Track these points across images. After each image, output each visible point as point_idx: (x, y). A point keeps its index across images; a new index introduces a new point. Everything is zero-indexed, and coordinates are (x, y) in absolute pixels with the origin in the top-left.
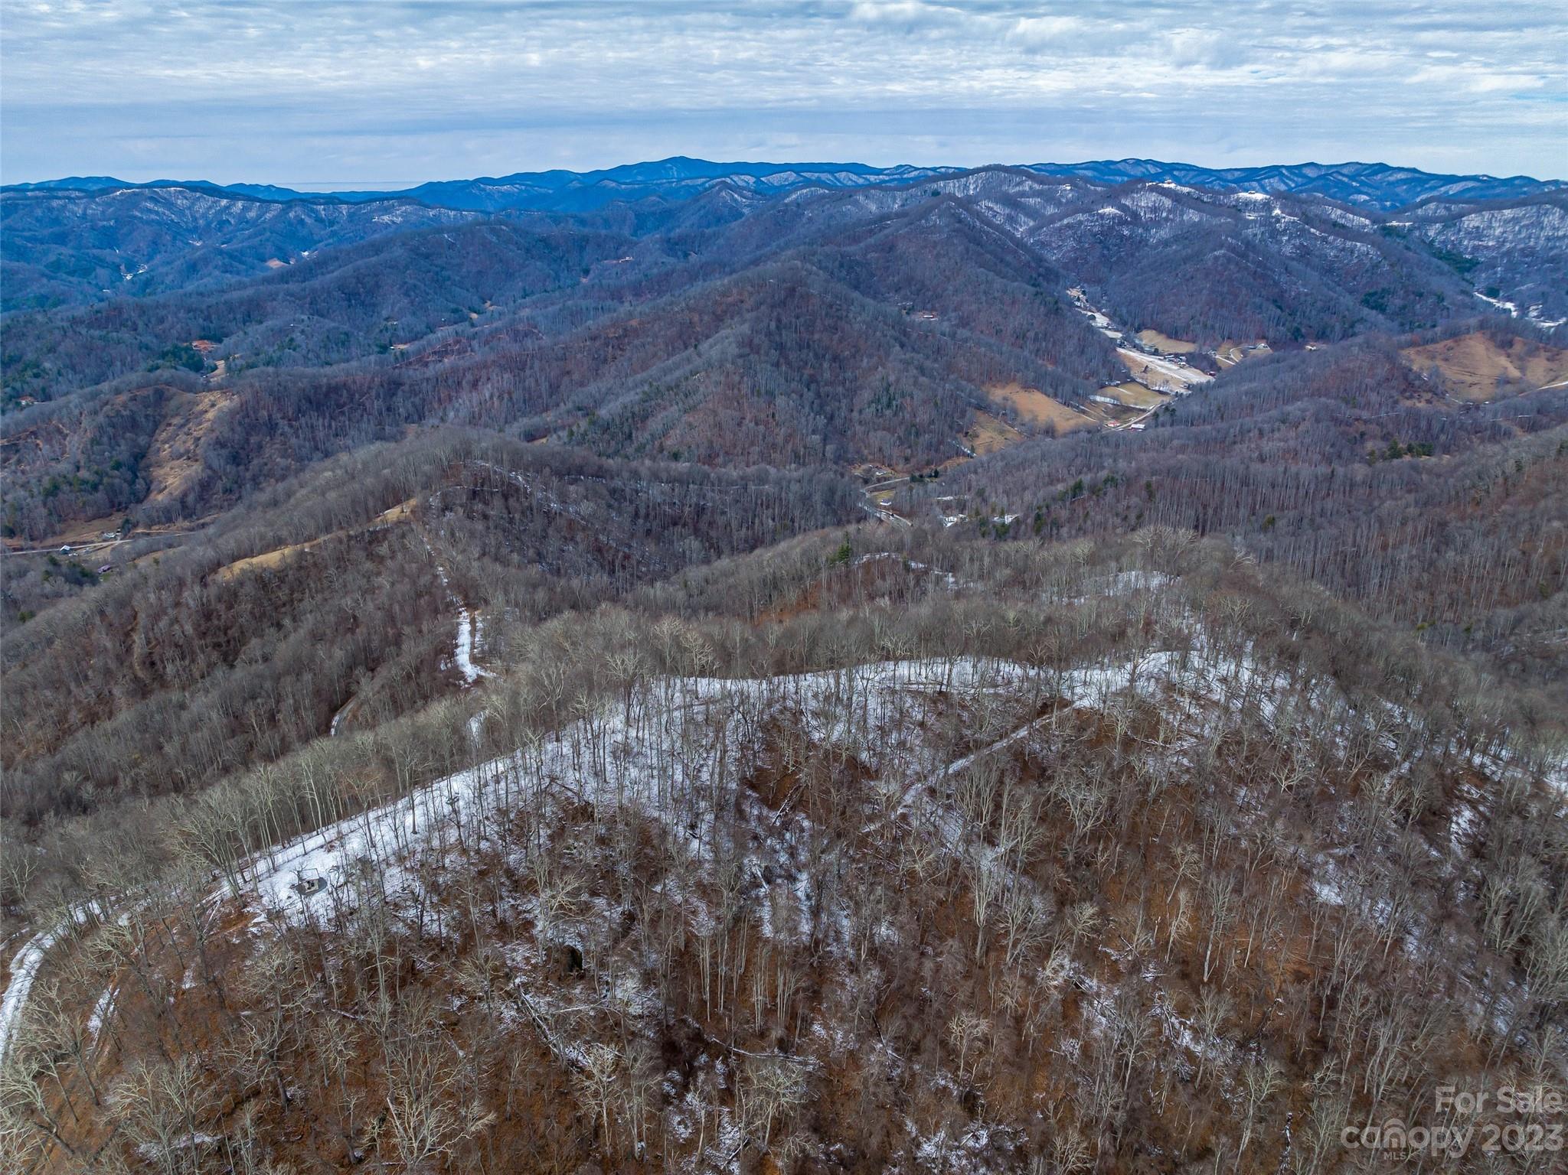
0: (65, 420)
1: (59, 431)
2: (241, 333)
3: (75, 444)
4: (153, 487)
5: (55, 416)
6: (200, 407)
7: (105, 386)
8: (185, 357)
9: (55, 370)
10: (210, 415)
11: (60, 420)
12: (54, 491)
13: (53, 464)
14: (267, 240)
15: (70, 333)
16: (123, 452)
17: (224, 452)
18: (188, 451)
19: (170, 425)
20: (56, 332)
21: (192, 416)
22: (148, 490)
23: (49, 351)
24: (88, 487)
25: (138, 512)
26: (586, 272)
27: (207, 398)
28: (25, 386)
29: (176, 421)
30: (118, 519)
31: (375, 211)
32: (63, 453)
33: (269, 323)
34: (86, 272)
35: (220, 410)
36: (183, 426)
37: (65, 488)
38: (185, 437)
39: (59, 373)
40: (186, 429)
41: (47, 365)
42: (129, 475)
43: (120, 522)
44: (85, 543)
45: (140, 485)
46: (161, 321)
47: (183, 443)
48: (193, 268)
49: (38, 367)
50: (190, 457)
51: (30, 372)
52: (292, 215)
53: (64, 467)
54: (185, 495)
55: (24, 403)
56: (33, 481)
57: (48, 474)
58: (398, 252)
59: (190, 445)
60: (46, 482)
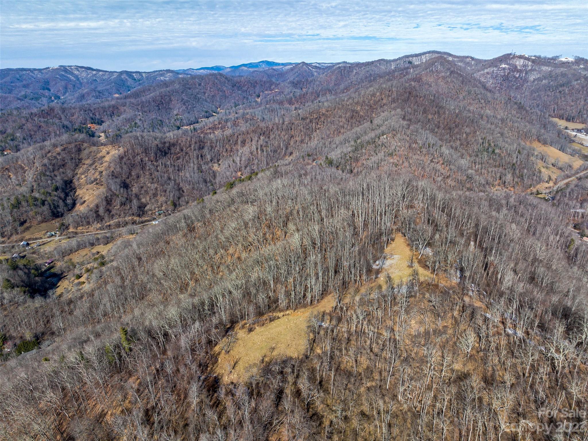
0: (26, 161)
1: (23, 168)
2: (111, 121)
3: (30, 176)
4: (76, 202)
5: (20, 160)
6: (101, 154)
7: (47, 143)
8: (84, 131)
9: (22, 137)
10: (107, 158)
11: (23, 161)
12: (17, 205)
13: (17, 188)
14: (113, 86)
15: (30, 120)
16: (59, 180)
17: (118, 180)
18: (96, 180)
19: (84, 164)
20: (23, 119)
21: (96, 160)
22: (74, 204)
23: (19, 128)
24: (39, 203)
25: (69, 219)
26: (259, 96)
27: (104, 150)
28: (7, 145)
29: (88, 162)
30: (56, 223)
31: (157, 75)
32: (24, 181)
33: (124, 116)
34: (37, 99)
35: (113, 155)
36: (91, 165)
37: (24, 203)
38: (93, 172)
39: (24, 139)
40: (94, 167)
41: (18, 135)
42: (62, 195)
43: (57, 224)
44: (36, 239)
45: (69, 201)
46: (73, 115)
47: (93, 175)
48: (83, 97)
49: (13, 136)
50: (97, 182)
51: (9, 138)
52: (123, 77)
53: (24, 189)
54: (97, 206)
55: (6, 153)
56: (5, 199)
57: (14, 194)
58: (177, 86)
59: (98, 176)
60: (13, 200)
